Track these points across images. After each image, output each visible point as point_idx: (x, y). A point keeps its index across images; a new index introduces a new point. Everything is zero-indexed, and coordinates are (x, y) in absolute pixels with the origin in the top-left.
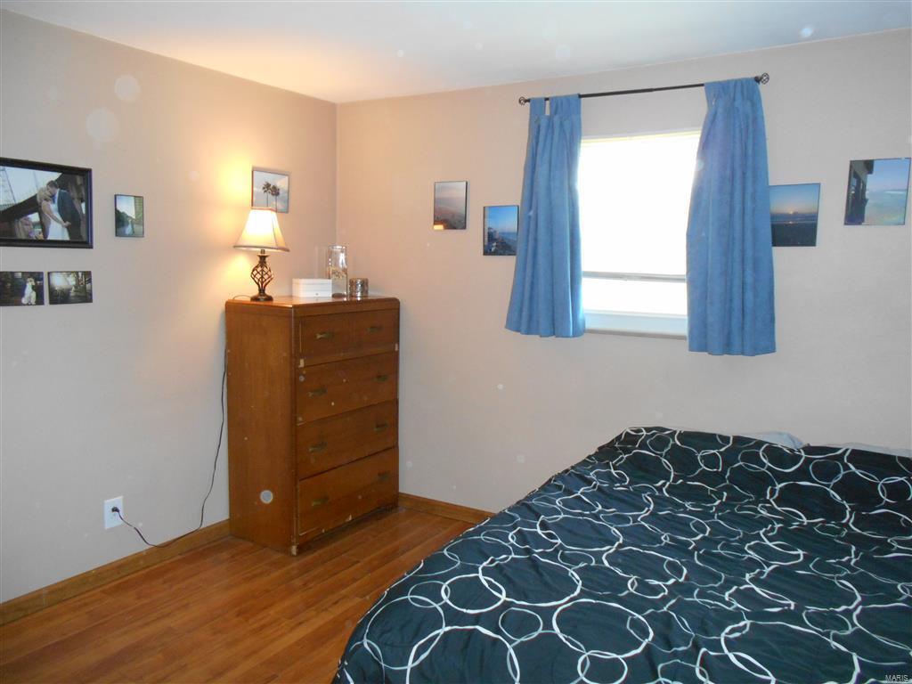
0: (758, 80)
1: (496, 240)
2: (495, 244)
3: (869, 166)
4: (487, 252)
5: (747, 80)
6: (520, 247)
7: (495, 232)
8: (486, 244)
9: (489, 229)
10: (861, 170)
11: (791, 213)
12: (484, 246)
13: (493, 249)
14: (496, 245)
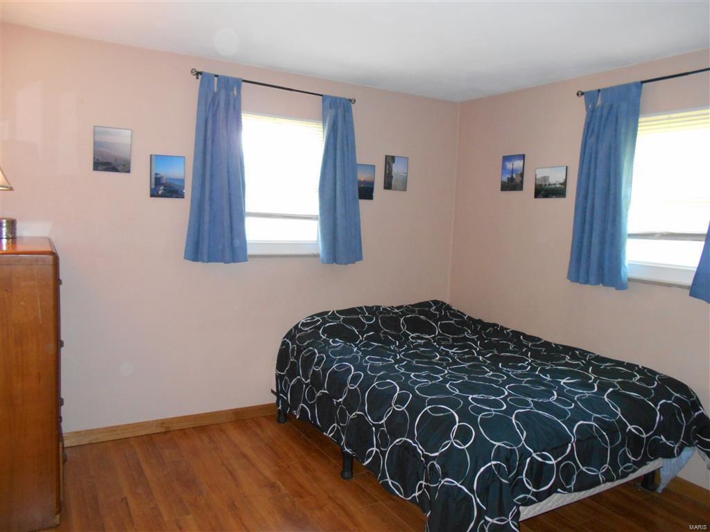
0: (350, 100)
1: (162, 184)
2: (162, 188)
3: (393, 158)
4: (154, 194)
5: (346, 99)
6: (188, 191)
7: (162, 177)
8: (153, 186)
9: (156, 174)
10: (390, 160)
11: (362, 180)
12: (151, 189)
13: (160, 192)
14: (164, 189)
